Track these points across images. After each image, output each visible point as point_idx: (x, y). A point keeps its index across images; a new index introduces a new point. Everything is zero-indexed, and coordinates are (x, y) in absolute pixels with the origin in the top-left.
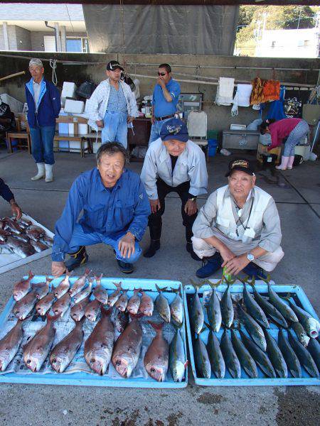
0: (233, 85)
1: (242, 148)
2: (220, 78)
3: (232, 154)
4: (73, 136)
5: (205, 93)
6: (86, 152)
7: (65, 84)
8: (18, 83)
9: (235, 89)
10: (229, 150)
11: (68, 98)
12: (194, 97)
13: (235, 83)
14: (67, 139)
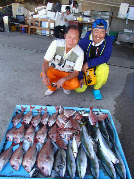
0: (128, 8)
1: (127, 42)
2: (122, 3)
3: (121, 44)
4: (47, 28)
5: (114, 12)
6: (53, 36)
7: (48, 3)
8: (31, 3)
9: (129, 9)
10: (120, 42)
11: (49, 10)
12: (108, 14)
13: (129, 6)
14: (45, 29)
